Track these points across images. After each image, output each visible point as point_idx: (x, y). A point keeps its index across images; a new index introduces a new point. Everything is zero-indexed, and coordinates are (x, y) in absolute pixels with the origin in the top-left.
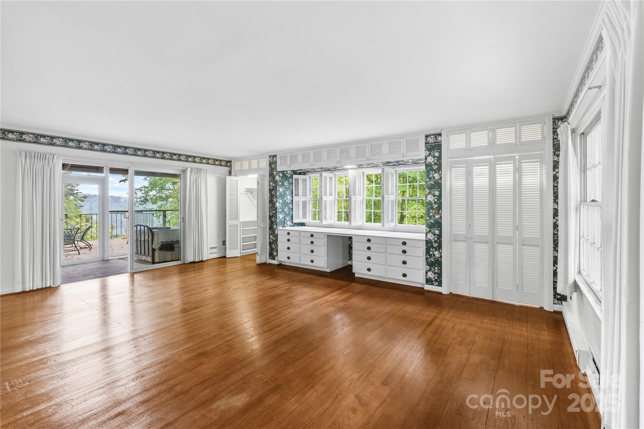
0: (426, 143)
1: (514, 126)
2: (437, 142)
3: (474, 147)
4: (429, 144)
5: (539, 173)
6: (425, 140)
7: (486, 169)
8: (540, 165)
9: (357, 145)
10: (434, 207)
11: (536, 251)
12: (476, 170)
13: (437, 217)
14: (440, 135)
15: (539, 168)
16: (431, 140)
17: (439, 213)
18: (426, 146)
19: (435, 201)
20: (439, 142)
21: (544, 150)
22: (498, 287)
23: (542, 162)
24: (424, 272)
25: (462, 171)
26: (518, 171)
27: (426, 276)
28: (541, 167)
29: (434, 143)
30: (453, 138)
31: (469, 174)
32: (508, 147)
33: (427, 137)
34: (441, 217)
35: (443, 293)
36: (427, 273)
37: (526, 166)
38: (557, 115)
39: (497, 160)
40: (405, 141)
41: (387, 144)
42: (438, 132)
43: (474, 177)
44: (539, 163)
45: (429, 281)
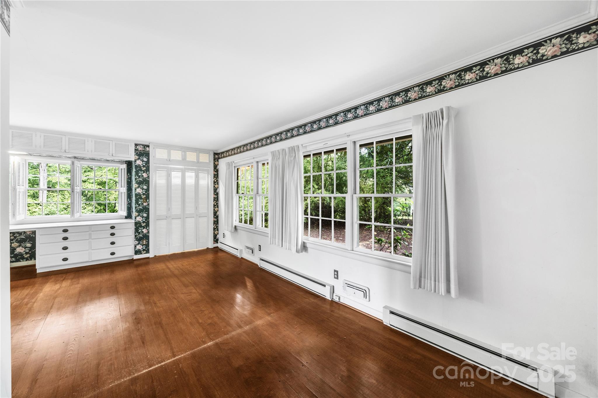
0: (135, 150)
1: (196, 152)
2: (145, 151)
3: (173, 160)
4: (139, 151)
5: (207, 179)
6: (134, 147)
7: (179, 174)
8: (207, 175)
9: (45, 134)
10: (142, 197)
11: (205, 219)
12: (174, 174)
13: (145, 204)
14: (148, 146)
15: (207, 177)
16: (140, 148)
17: (147, 201)
18: (136, 152)
19: (143, 193)
20: (146, 151)
21: (210, 168)
22: (186, 243)
23: (208, 174)
24: (133, 246)
25: (164, 173)
26: (197, 177)
27: (135, 249)
28: (208, 176)
29: (143, 151)
30: (158, 151)
31: (169, 176)
32: (192, 163)
33: (136, 145)
34: (149, 205)
35: (150, 257)
36: (135, 247)
37: (201, 175)
38: (216, 152)
39: (185, 169)
40: (114, 144)
41: (92, 142)
42: (147, 144)
43: (172, 178)
44: (207, 174)
45: (137, 252)
